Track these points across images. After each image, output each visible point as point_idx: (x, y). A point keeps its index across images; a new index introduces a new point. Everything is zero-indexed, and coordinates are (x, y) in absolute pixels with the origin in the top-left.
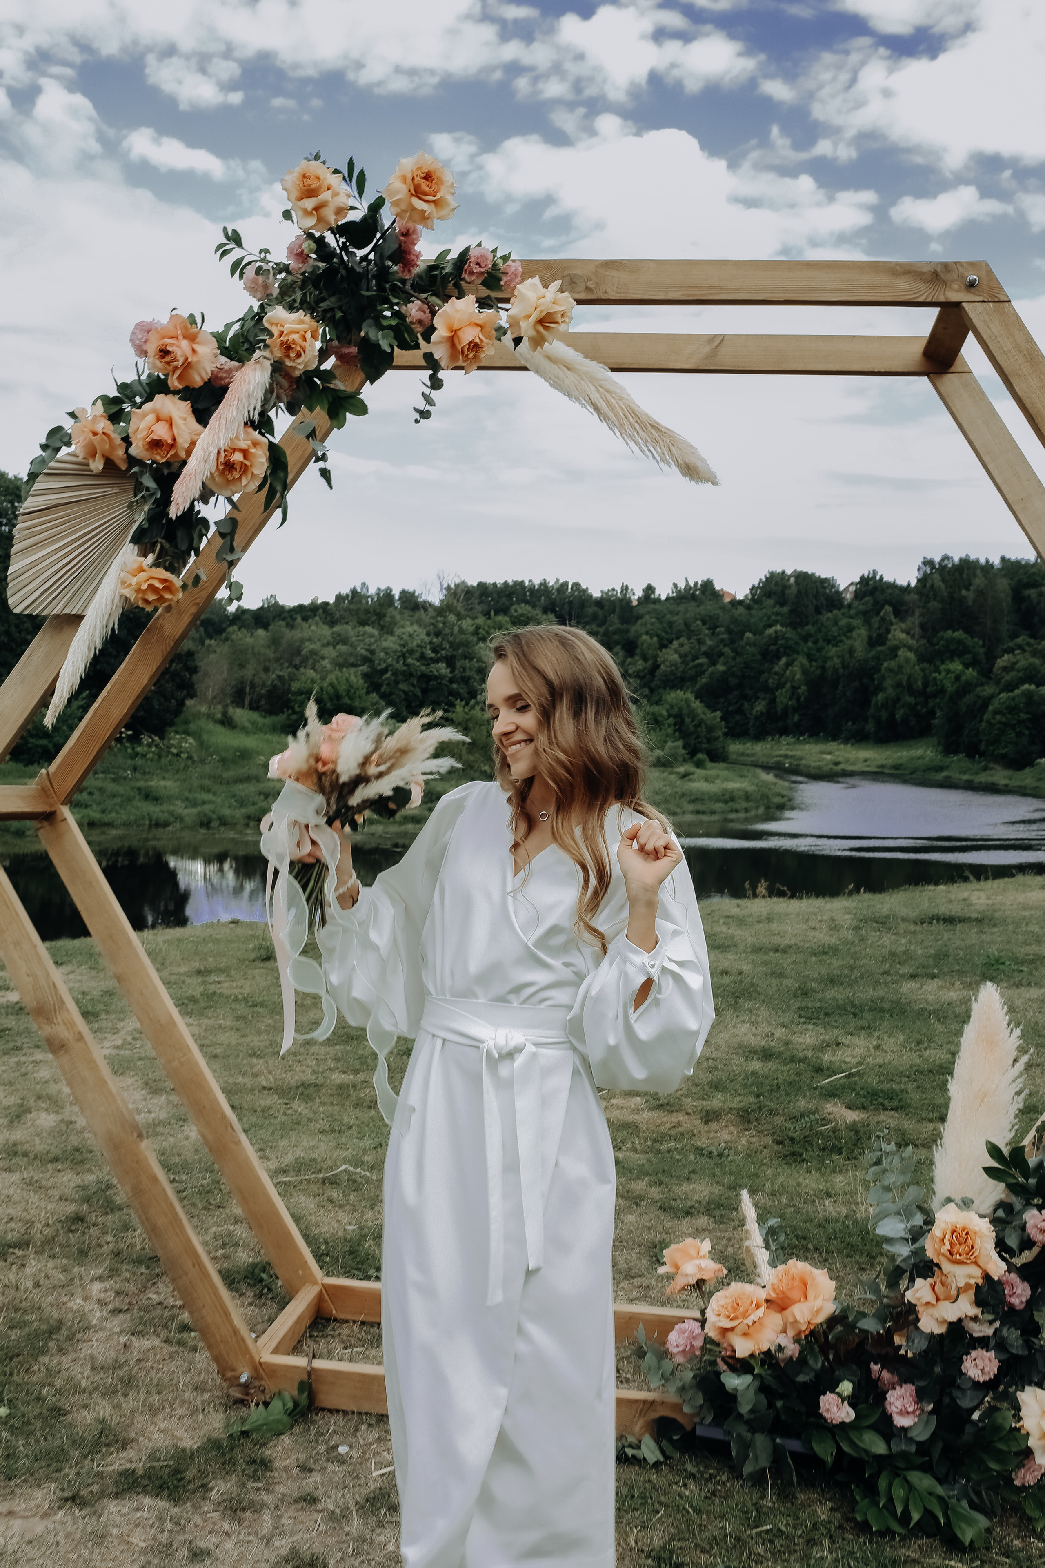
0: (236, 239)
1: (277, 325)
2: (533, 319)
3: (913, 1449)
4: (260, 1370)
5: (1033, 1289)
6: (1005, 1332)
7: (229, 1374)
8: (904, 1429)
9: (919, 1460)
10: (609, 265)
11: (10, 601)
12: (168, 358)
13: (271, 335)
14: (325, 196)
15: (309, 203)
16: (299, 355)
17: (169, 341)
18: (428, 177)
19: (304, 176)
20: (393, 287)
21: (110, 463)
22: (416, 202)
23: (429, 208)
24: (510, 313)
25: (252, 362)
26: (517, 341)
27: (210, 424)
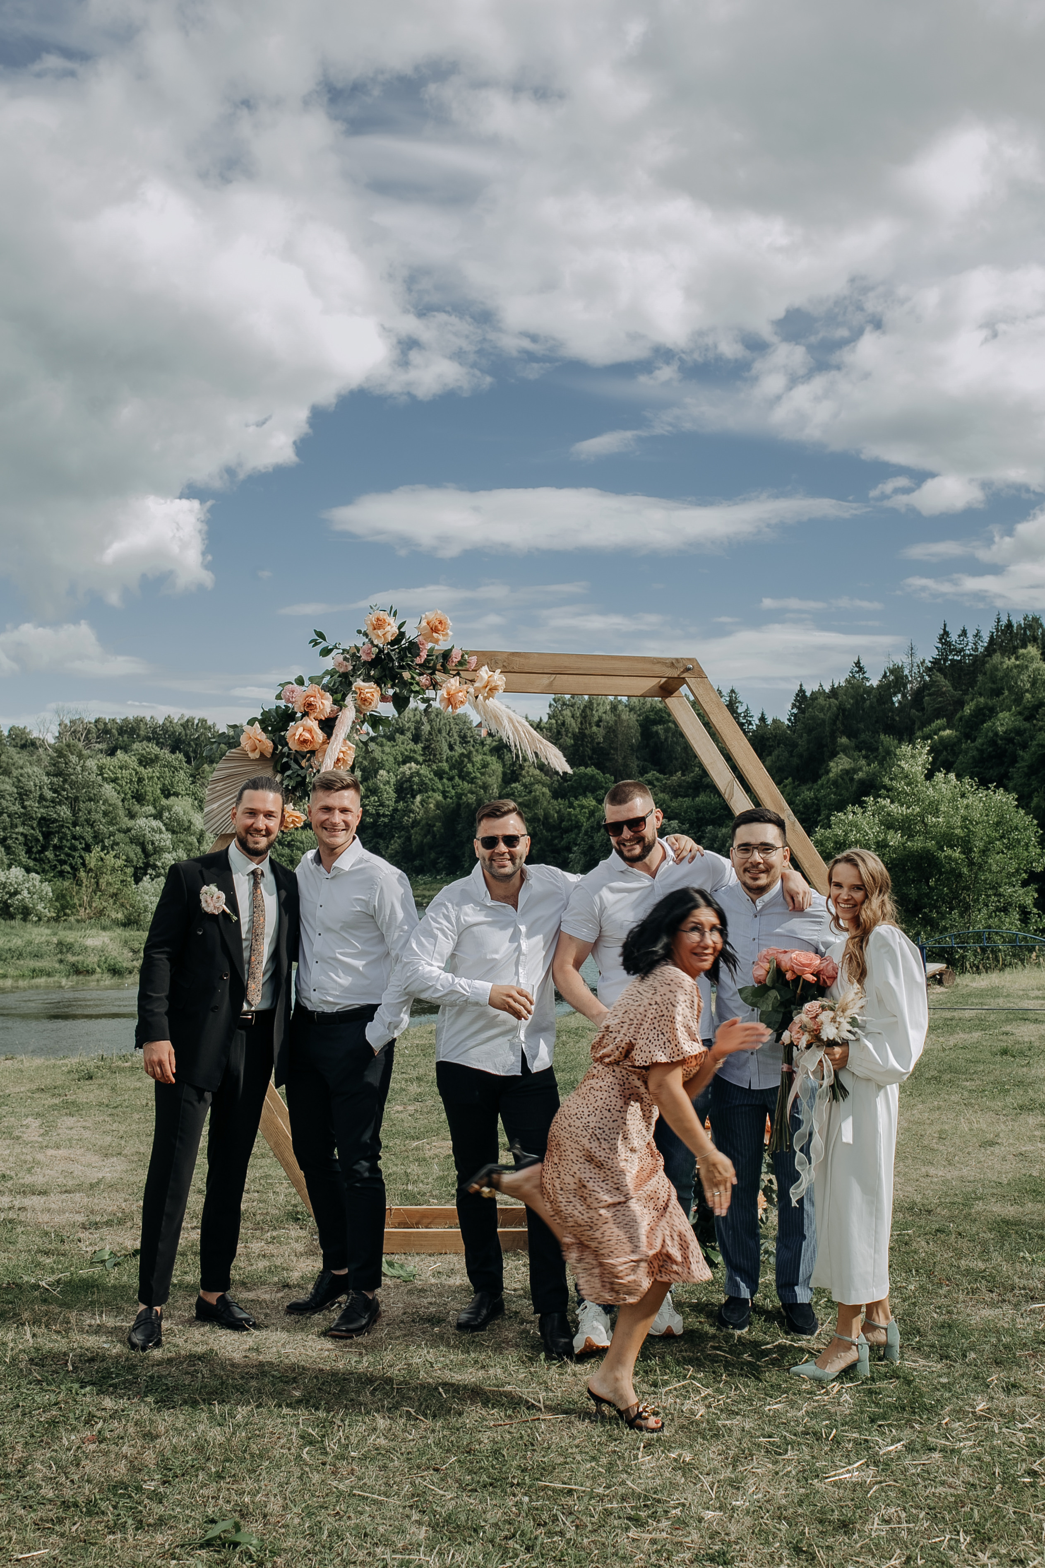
0: (322, 636)
1: (359, 689)
2: (487, 689)
10: (513, 654)
12: (312, 708)
13: (356, 693)
14: (388, 628)
15: (380, 632)
16: (370, 703)
17: (312, 699)
18: (440, 623)
19: (378, 619)
20: (408, 665)
21: (262, 755)
22: (434, 634)
23: (441, 637)
24: (476, 685)
25: (346, 706)
26: (477, 697)
27: (333, 738)
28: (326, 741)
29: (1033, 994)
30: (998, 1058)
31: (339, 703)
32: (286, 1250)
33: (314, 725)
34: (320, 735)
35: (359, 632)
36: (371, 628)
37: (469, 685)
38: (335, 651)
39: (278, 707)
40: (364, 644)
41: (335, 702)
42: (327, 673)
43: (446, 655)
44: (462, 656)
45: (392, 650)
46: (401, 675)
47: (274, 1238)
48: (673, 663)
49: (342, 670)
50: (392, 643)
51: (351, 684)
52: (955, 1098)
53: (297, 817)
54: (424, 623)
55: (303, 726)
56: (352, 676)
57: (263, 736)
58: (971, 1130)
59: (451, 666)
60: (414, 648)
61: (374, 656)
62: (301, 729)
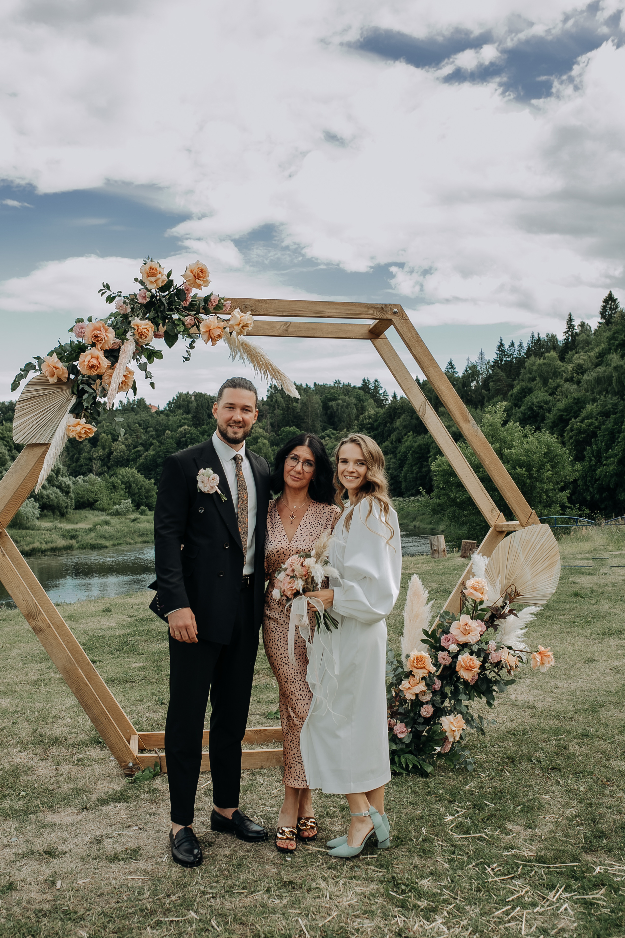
0: (108, 287)
1: (137, 326)
2: (241, 326)
3: (405, 746)
4: (136, 761)
5: (442, 683)
6: (435, 698)
7: (123, 764)
8: (400, 740)
9: (408, 750)
10: (259, 301)
11: (14, 438)
12: (98, 339)
13: (135, 329)
14: (159, 276)
15: (153, 279)
16: (146, 337)
17: (98, 332)
18: (202, 271)
19: (151, 268)
20: (176, 308)
21: (59, 379)
22: (197, 280)
23: (201, 282)
24: (230, 323)
25: (127, 340)
26: (231, 333)
27: (118, 365)
28: (112, 366)
29: (579, 556)
30: (573, 599)
31: (121, 335)
32: (87, 771)
33: (101, 354)
34: (105, 362)
35: (136, 280)
36: (145, 276)
37: (225, 322)
38: (117, 298)
39: (72, 342)
40: (140, 290)
41: (117, 336)
42: (112, 315)
43: (207, 299)
44: (219, 301)
45: (164, 296)
46: (171, 316)
47: (79, 760)
48: (383, 308)
49: (122, 312)
50: (162, 289)
51: (130, 322)
52: (556, 628)
53: (89, 429)
54: (189, 273)
55: (91, 354)
56: (131, 316)
57: (60, 365)
58: (574, 651)
59: (211, 307)
60: (181, 293)
61: (148, 300)
62: (89, 357)
